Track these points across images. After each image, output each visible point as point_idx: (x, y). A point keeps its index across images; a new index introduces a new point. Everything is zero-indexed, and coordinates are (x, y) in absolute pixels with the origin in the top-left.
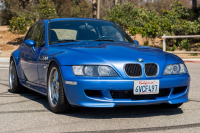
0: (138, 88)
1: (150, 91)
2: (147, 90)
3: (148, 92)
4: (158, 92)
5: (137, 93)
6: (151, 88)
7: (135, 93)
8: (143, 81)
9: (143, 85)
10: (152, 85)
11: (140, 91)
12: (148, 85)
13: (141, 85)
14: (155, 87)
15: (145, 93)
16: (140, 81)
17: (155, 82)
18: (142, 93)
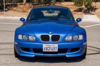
0: (45, 48)
1: (52, 50)
2: (51, 50)
3: (51, 51)
4: (57, 50)
5: (45, 51)
6: (53, 48)
7: (44, 51)
8: (48, 45)
9: (48, 47)
10: (54, 47)
11: (47, 50)
12: (51, 47)
13: (47, 47)
14: (55, 48)
15: (49, 51)
16: (46, 44)
17: (55, 45)
18: (47, 51)
